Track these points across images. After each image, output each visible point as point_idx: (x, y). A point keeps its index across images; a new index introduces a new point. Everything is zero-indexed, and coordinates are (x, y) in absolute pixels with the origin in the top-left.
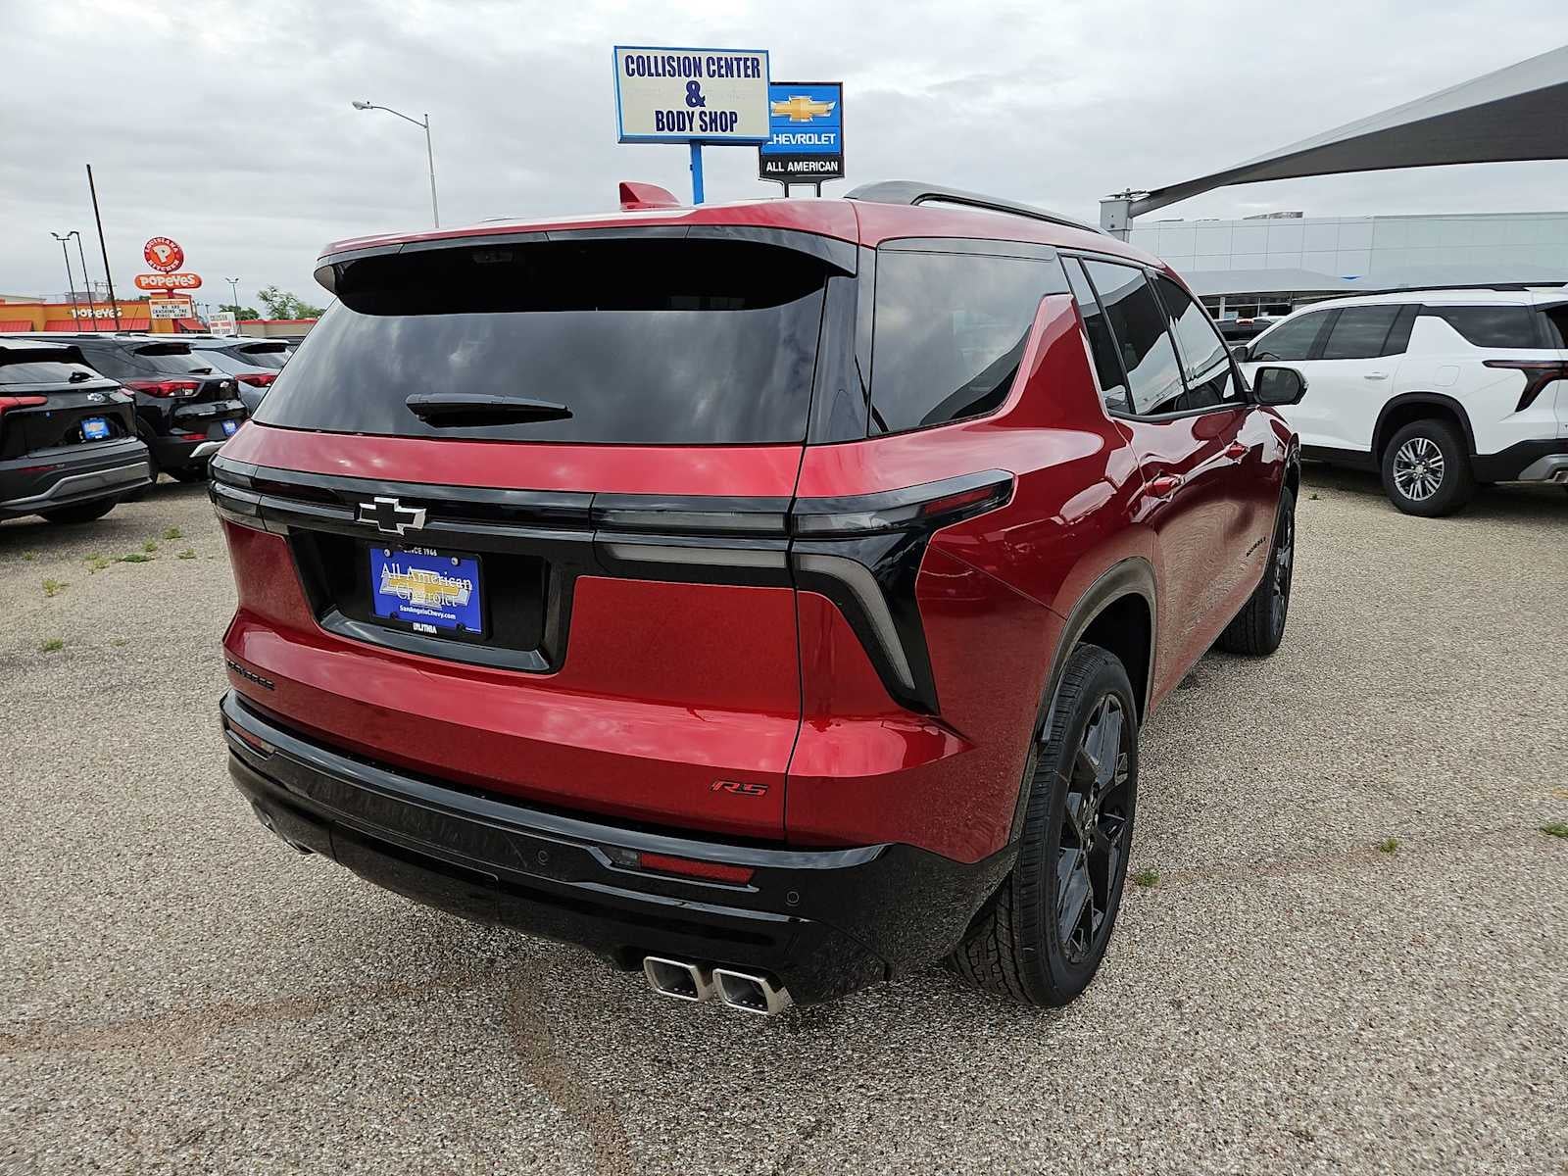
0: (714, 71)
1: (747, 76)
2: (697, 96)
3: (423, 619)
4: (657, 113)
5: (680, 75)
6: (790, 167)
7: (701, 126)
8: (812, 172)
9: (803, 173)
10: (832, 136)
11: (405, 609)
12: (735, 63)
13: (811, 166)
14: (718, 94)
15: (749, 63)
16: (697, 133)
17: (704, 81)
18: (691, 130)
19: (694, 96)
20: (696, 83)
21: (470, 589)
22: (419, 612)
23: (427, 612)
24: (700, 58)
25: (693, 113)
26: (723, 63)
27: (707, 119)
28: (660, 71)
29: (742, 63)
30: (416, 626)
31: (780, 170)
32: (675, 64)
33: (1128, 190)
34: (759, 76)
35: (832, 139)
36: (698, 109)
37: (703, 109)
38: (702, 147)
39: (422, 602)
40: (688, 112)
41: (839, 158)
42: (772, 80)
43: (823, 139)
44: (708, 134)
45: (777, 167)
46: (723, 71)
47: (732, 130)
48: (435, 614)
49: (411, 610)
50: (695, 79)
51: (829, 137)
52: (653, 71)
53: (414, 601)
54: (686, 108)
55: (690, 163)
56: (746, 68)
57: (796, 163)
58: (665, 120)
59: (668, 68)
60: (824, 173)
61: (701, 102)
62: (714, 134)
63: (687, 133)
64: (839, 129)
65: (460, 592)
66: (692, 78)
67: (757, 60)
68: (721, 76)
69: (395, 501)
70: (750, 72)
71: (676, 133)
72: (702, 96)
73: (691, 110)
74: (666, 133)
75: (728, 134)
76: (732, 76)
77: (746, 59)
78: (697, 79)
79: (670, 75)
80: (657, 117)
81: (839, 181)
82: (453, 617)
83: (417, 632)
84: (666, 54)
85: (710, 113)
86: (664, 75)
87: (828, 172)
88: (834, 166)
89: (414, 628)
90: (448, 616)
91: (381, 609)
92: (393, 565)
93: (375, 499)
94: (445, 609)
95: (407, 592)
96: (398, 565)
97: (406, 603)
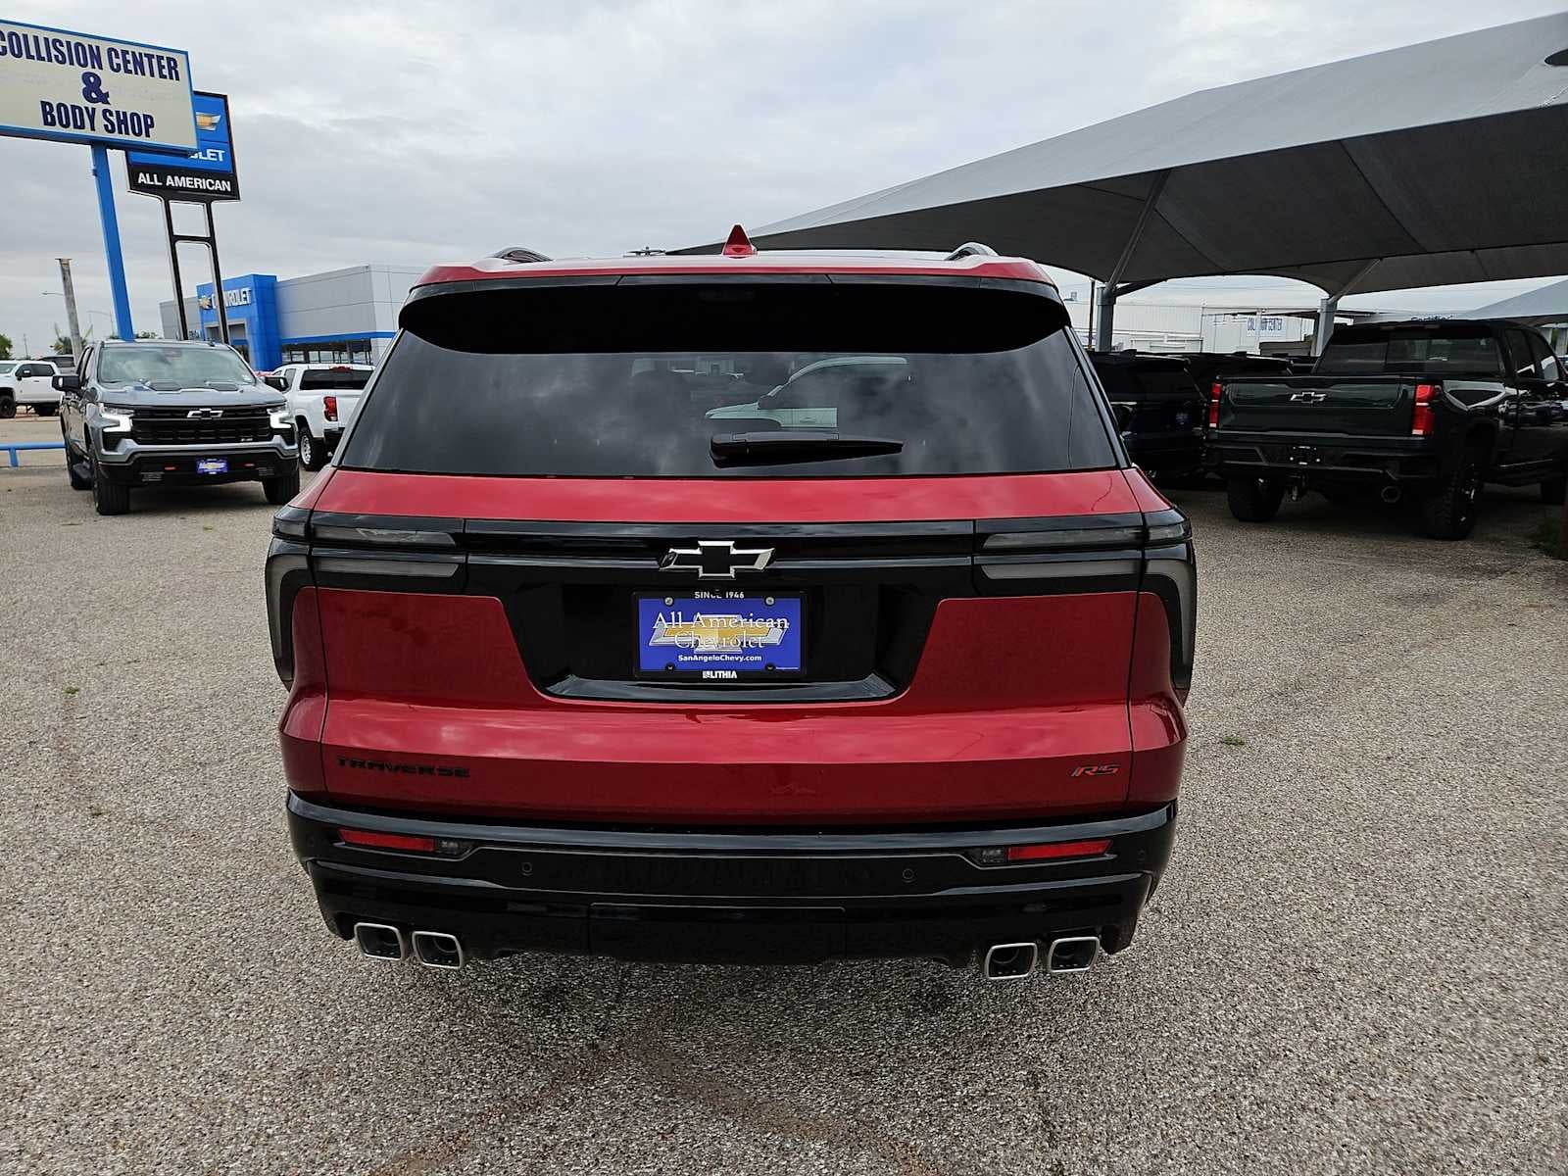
0: (119, 65)
1: (162, 76)
2: (99, 92)
3: (714, 666)
4: (44, 104)
5: (72, 63)
6: (169, 181)
7: (106, 126)
8: (198, 190)
9: (187, 189)
10: (220, 152)
11: (686, 658)
12: (145, 59)
13: (196, 183)
14: (126, 92)
15: (164, 63)
16: (100, 133)
17: (106, 75)
18: (93, 129)
19: (93, 89)
20: (94, 75)
21: (786, 627)
22: (706, 659)
23: (717, 658)
24: (98, 48)
25: (94, 109)
26: (129, 57)
27: (114, 119)
28: (44, 54)
29: (154, 61)
30: (707, 674)
31: (157, 183)
32: (64, 50)
33: (647, 248)
34: (178, 79)
35: (220, 156)
36: (100, 107)
37: (106, 106)
38: (108, 150)
39: (713, 648)
40: (87, 108)
41: (231, 177)
42: (194, 89)
43: (209, 155)
44: (116, 136)
45: (152, 180)
46: (131, 67)
47: (148, 135)
48: (732, 658)
49: (694, 658)
50: (93, 71)
51: (217, 154)
52: (33, 52)
53: (701, 649)
54: (83, 103)
55: (93, 167)
56: (161, 67)
57: (176, 178)
58: (55, 113)
59: (54, 52)
60: (214, 191)
61: (104, 98)
62: (123, 137)
63: (87, 132)
64: (227, 145)
65: (770, 631)
66: (89, 69)
67: (174, 60)
68: (127, 71)
69: (730, 543)
70: (165, 72)
71: (71, 130)
72: (104, 92)
73: (90, 105)
74: (58, 129)
75: (143, 139)
76: (143, 74)
77: (160, 58)
78: (97, 71)
79: (57, 60)
80: (44, 109)
81: (233, 203)
82: (760, 658)
83: (708, 680)
84: (52, 36)
85: (118, 112)
86: (50, 60)
87: (218, 191)
88: (226, 186)
89: (704, 677)
90: (752, 658)
91: (646, 664)
92: (673, 613)
93: (701, 543)
94: (747, 651)
95: (692, 640)
96: (680, 613)
97: (689, 651)
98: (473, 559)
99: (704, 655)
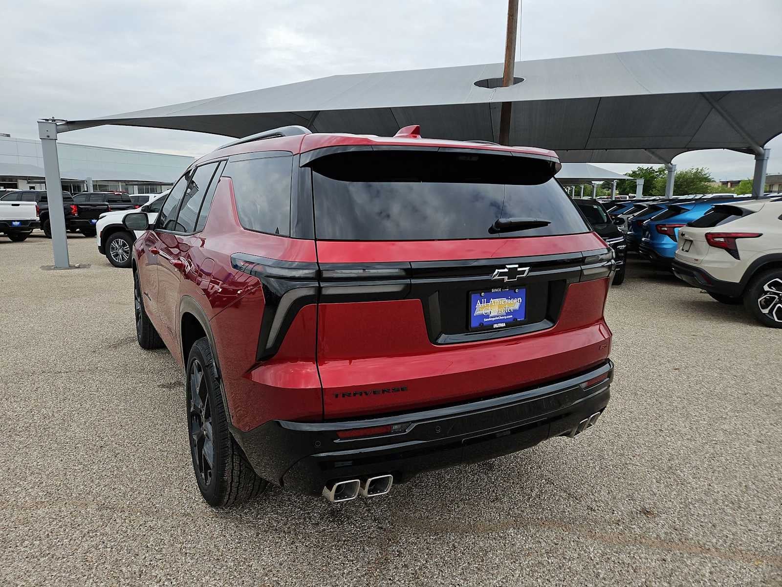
3: (497, 322)
11: (487, 320)
22: (493, 319)
23: (498, 318)
30: (495, 326)
39: (496, 314)
48: (502, 318)
49: (490, 319)
53: (492, 315)
65: (515, 304)
69: (517, 266)
82: (511, 316)
83: (496, 328)
89: (494, 327)
90: (509, 317)
91: (474, 324)
92: (483, 300)
93: (508, 266)
94: (508, 314)
95: (489, 311)
96: (485, 300)
97: (488, 317)
98: (414, 281)
99: (492, 318)
